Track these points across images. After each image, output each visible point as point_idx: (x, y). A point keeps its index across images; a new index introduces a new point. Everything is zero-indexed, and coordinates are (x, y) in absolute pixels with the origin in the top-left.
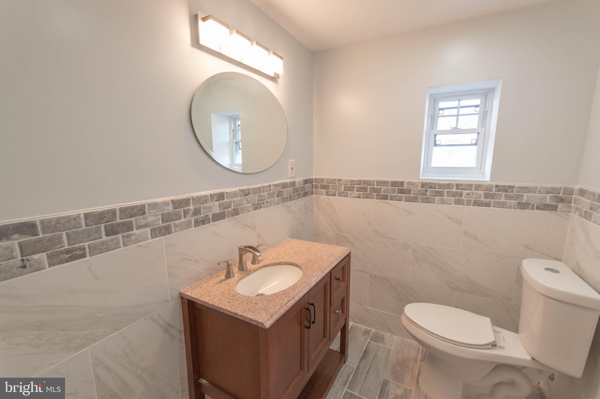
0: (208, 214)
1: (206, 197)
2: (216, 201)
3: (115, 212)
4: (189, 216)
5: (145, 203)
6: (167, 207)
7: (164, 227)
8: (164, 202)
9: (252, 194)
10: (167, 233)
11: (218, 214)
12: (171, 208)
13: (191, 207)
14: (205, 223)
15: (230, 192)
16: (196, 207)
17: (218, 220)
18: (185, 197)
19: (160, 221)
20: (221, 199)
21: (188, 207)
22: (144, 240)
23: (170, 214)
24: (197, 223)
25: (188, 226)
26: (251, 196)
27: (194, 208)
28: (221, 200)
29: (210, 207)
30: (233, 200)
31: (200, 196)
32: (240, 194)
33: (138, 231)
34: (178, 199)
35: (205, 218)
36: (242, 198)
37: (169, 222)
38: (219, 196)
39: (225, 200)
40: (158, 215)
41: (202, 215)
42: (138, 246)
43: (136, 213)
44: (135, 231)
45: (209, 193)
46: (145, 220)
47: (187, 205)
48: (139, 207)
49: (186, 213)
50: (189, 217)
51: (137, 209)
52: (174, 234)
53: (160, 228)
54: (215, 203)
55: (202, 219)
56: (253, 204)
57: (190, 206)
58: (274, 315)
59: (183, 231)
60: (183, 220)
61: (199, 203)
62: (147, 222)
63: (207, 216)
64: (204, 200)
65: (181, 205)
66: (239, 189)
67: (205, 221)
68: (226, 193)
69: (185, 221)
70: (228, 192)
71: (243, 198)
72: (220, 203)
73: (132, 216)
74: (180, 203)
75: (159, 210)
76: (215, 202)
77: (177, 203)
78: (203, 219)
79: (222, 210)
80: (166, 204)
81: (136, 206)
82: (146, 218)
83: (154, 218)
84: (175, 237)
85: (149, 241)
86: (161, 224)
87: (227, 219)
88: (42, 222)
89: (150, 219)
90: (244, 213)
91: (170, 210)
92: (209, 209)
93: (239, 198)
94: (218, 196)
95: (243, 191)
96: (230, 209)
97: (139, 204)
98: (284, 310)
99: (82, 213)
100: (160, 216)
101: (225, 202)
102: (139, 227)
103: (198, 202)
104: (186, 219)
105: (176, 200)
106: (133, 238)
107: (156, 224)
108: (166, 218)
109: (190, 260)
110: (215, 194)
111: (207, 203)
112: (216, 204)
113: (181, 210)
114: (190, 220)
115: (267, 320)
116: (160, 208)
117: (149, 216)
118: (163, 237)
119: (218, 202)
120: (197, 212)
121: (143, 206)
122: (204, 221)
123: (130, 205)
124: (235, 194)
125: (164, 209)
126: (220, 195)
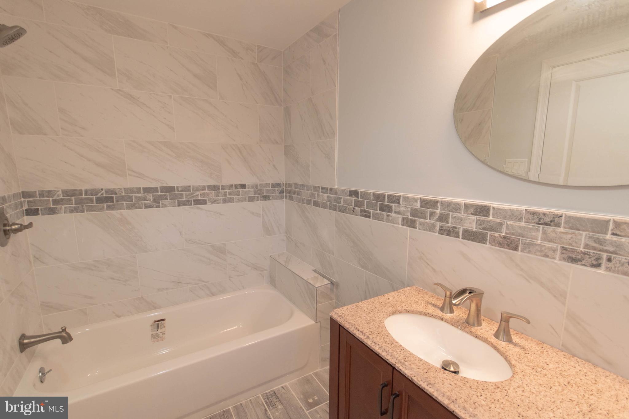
0: (458, 226)
1: (457, 206)
2: (473, 214)
3: (385, 196)
4: (434, 219)
5: (402, 195)
6: (415, 204)
7: (411, 219)
8: (414, 198)
9: (565, 228)
10: (412, 226)
11: (472, 232)
12: (418, 205)
13: (438, 211)
14: (451, 235)
15: (502, 208)
16: (444, 213)
17: (472, 240)
18: (433, 198)
19: (409, 214)
20: (481, 214)
21: (435, 210)
22: (396, 224)
23: (417, 211)
24: (442, 231)
25: (431, 228)
26: (561, 229)
27: (441, 213)
28: (480, 216)
29: (461, 219)
30: (507, 223)
31: (450, 202)
32: (526, 217)
33: (395, 215)
34: (425, 198)
35: (452, 229)
36: (531, 227)
37: (415, 217)
38: (478, 210)
39: (491, 218)
40: (407, 208)
41: (450, 225)
42: (393, 226)
43: (394, 201)
44: (393, 214)
45: (464, 202)
46: (399, 209)
47: (433, 207)
48: (397, 197)
49: (432, 214)
50: (433, 221)
51: (395, 198)
52: (417, 230)
53: (408, 219)
54: (469, 216)
55: (448, 229)
56: (563, 247)
57: (437, 209)
58: (342, 319)
59: (425, 232)
60: (428, 221)
61: (447, 209)
62: (400, 211)
63: (455, 228)
64: (454, 208)
65: (427, 205)
66: (526, 210)
67: (452, 232)
68: (493, 208)
69: (429, 222)
70: (498, 209)
71: (533, 226)
72: (478, 218)
73: (392, 202)
74: (426, 204)
75: (409, 204)
76: (471, 215)
77: (423, 202)
78: (450, 230)
79: (481, 229)
80: (415, 200)
81: (395, 195)
82: (400, 207)
83: (405, 209)
84: (418, 233)
85: (399, 226)
86: (410, 216)
87: (488, 245)
88: (361, 192)
89: (402, 209)
90: (529, 252)
91: (417, 206)
92: (459, 221)
93: (523, 224)
94: (476, 209)
95: (534, 213)
96: (497, 234)
97: (398, 195)
98: (348, 327)
99: (372, 192)
100: (410, 210)
101: (488, 221)
102: (395, 212)
103: (445, 208)
104: (430, 221)
105: (423, 199)
106: (390, 218)
107: (405, 214)
108: (414, 213)
109: (428, 264)
110: (472, 205)
111: (457, 212)
112: (471, 218)
113: (427, 211)
114: (434, 224)
115: (336, 313)
116: (410, 202)
117: (402, 206)
118: (409, 228)
119: (476, 216)
120: (443, 218)
121: (400, 197)
122: (450, 232)
123: (393, 194)
124: (516, 216)
125: (412, 204)
126: (481, 208)
